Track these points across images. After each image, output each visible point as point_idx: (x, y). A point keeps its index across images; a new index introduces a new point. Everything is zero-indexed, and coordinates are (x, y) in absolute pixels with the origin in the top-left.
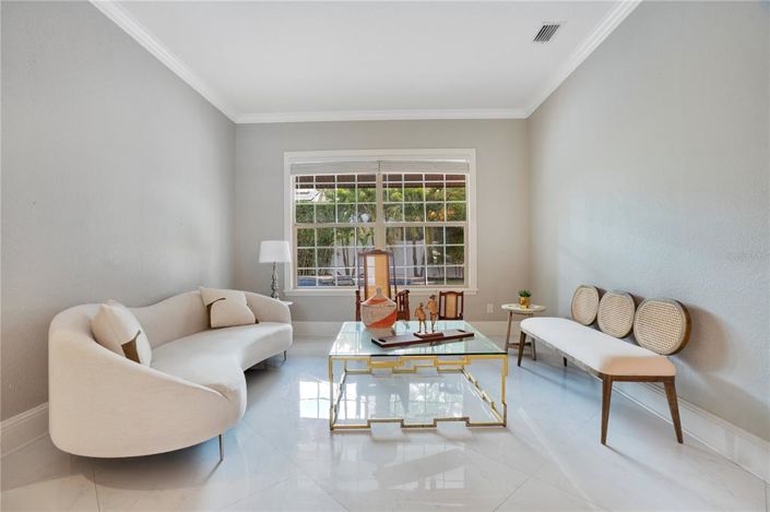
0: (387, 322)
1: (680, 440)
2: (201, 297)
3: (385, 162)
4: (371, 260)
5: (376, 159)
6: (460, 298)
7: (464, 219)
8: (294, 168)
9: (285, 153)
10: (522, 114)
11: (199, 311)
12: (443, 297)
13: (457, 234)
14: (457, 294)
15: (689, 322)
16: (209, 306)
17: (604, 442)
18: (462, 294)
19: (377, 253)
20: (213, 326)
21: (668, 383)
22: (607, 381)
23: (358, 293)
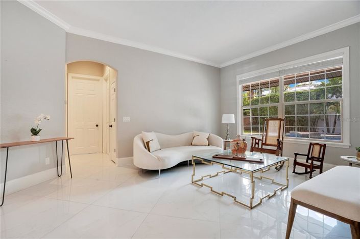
5: (278, 70)
6: (322, 148)
7: (342, 97)
8: (241, 82)
9: (237, 76)
12: (312, 146)
14: (321, 146)
16: (194, 138)
18: (325, 146)
19: (275, 119)
20: (193, 144)
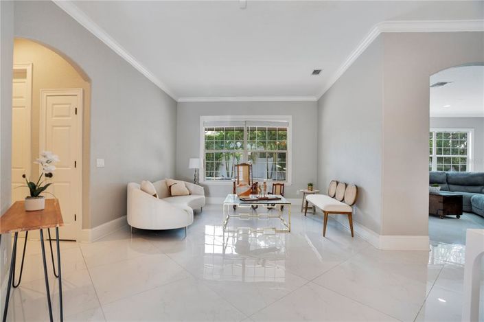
0: (247, 194)
1: (353, 236)
2: (166, 183)
3: (249, 121)
4: (241, 168)
5: (244, 120)
6: (282, 187)
7: (286, 149)
9: (201, 117)
10: (314, 99)
11: (166, 188)
12: (275, 186)
13: (283, 156)
14: (281, 185)
15: (357, 192)
16: (170, 187)
17: (324, 236)
18: (283, 185)
19: (244, 165)
20: (172, 194)
21: (350, 214)
22: (326, 213)
23: (234, 183)
